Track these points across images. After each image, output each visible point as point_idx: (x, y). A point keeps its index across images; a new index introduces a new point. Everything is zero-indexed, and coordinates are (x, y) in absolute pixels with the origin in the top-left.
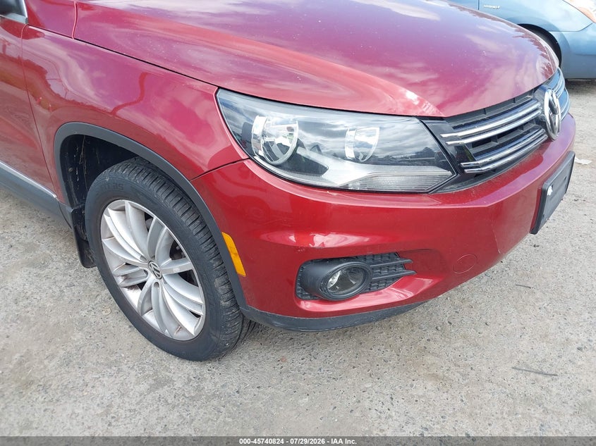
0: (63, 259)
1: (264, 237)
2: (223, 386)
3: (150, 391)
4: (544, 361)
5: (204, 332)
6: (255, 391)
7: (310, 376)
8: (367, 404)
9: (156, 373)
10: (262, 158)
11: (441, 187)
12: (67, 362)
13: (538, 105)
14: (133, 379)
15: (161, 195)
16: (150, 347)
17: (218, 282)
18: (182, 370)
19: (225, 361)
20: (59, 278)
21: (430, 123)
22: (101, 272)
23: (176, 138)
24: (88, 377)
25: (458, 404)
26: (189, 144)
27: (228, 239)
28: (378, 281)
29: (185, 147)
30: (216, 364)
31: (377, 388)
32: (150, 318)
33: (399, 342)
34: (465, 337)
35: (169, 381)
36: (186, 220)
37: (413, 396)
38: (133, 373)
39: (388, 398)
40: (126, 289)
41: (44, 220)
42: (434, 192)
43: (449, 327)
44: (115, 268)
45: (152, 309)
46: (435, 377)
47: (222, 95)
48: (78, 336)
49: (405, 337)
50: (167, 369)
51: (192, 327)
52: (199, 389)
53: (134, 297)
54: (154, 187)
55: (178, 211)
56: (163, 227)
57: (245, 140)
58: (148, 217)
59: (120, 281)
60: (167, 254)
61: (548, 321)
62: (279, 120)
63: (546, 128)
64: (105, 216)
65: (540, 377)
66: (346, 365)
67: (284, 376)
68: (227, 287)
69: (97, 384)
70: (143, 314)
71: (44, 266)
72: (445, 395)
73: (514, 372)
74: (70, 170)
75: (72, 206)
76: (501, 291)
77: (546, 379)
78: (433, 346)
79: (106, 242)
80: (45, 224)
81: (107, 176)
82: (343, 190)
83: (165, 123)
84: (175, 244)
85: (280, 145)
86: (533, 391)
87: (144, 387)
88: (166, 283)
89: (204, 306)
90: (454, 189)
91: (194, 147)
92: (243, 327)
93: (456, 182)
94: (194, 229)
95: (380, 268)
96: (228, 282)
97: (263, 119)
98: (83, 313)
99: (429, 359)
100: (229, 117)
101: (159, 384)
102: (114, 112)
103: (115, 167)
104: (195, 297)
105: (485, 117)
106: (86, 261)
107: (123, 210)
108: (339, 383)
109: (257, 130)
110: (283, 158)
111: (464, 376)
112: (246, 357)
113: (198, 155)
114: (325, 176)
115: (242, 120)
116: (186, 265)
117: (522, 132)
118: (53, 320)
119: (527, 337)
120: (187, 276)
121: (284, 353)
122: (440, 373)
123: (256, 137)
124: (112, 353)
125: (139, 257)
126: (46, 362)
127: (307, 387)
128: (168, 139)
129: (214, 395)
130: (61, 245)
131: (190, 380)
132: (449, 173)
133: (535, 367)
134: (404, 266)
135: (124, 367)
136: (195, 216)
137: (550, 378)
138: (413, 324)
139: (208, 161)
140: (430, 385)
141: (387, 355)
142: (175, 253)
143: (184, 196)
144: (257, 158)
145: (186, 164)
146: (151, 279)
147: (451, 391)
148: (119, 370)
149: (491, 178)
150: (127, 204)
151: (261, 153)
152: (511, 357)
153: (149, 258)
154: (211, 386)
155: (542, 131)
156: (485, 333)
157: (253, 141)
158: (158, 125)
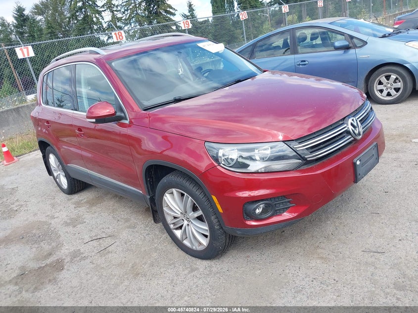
0: (143, 223)
1: (226, 195)
2: (221, 269)
3: (189, 273)
4: (379, 247)
5: (210, 244)
6: (236, 269)
7: (261, 262)
8: (288, 271)
9: (191, 266)
10: (223, 164)
11: (299, 167)
12: (152, 265)
13: (346, 125)
14: (181, 269)
15: (187, 184)
16: (187, 256)
17: (213, 218)
18: (202, 264)
19: (221, 259)
20: (143, 232)
21: (289, 143)
22: (163, 224)
23: (191, 161)
24: (162, 270)
25: (332, 268)
26: (196, 163)
27: (214, 198)
28: (279, 210)
29: (194, 164)
30: (218, 260)
31: (292, 265)
32: (186, 243)
33: (305, 245)
34: (339, 240)
35: (197, 269)
36: (198, 193)
37: (310, 267)
38: (181, 267)
39: (298, 268)
40: (174, 230)
41: (131, 207)
42: (296, 169)
43: (331, 236)
44: (169, 220)
45: (187, 238)
46: (322, 258)
47: (207, 144)
48: (155, 255)
49: (308, 242)
50: (195, 264)
51: (205, 242)
52: (210, 271)
53: (178, 233)
54: (184, 182)
55: (194, 190)
56: (189, 197)
57: (216, 159)
58: (183, 195)
59: (172, 226)
60: (192, 209)
61: (386, 229)
62: (230, 150)
63: (351, 135)
64: (164, 197)
65: (376, 254)
66: (278, 257)
67: (249, 263)
68: (216, 220)
69: (166, 272)
70: (183, 241)
71: (134, 227)
72: (325, 265)
73: (363, 252)
74: (149, 179)
75: (149, 195)
76: (362, 217)
77: (379, 255)
78: (322, 245)
79: (165, 209)
80: (132, 209)
81: (165, 180)
82: (257, 173)
83: (186, 156)
84: (194, 204)
85: (231, 159)
86: (370, 260)
87: (186, 272)
88: (192, 223)
89: (208, 230)
90: (305, 167)
91: (199, 164)
92: (226, 239)
93: (305, 164)
94: (201, 196)
95: (279, 204)
96: (217, 218)
97: (222, 150)
98: (156, 245)
99: (319, 251)
100: (210, 150)
101: (192, 270)
102: (161, 153)
103: (168, 175)
104: (205, 227)
105: (315, 136)
106: (156, 221)
107: (172, 193)
108: (274, 264)
109: (220, 154)
110: (232, 164)
111: (336, 256)
112: (231, 257)
113: (200, 166)
114: (249, 168)
115: (215, 151)
116: (200, 213)
117: (338, 138)
118: (143, 249)
119: (372, 237)
120: (200, 218)
121: (248, 254)
122: (324, 256)
123: (220, 157)
124: (171, 260)
125: (179, 213)
126: (143, 266)
127: (259, 267)
128: (188, 161)
129: (217, 273)
130: (141, 217)
131: (206, 268)
132: (301, 161)
133: (374, 250)
134: (289, 202)
135: (177, 265)
136: (201, 191)
137: (381, 254)
138: (313, 236)
139: (204, 168)
140: (318, 261)
141: (298, 251)
142: (195, 209)
143: (196, 184)
144: (222, 165)
145: (196, 170)
146: (186, 223)
147: (329, 263)
148: (175, 267)
149: (324, 160)
150: (174, 190)
151: (223, 163)
152: (362, 246)
153: (184, 213)
154: (215, 269)
155: (350, 136)
156: (350, 237)
157: (219, 159)
158: (183, 156)
